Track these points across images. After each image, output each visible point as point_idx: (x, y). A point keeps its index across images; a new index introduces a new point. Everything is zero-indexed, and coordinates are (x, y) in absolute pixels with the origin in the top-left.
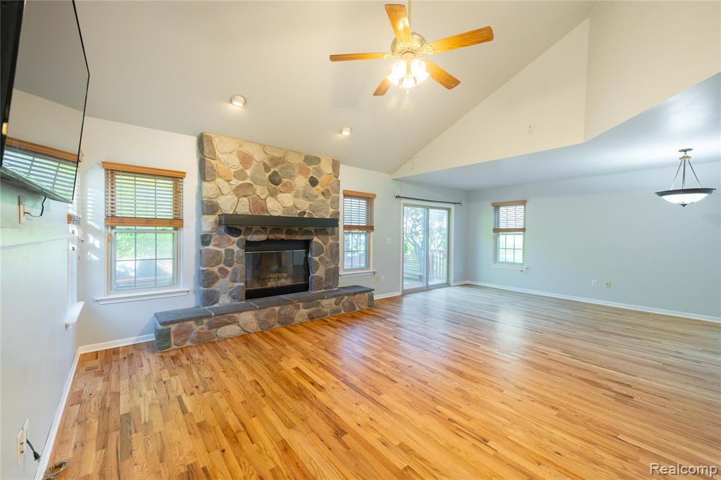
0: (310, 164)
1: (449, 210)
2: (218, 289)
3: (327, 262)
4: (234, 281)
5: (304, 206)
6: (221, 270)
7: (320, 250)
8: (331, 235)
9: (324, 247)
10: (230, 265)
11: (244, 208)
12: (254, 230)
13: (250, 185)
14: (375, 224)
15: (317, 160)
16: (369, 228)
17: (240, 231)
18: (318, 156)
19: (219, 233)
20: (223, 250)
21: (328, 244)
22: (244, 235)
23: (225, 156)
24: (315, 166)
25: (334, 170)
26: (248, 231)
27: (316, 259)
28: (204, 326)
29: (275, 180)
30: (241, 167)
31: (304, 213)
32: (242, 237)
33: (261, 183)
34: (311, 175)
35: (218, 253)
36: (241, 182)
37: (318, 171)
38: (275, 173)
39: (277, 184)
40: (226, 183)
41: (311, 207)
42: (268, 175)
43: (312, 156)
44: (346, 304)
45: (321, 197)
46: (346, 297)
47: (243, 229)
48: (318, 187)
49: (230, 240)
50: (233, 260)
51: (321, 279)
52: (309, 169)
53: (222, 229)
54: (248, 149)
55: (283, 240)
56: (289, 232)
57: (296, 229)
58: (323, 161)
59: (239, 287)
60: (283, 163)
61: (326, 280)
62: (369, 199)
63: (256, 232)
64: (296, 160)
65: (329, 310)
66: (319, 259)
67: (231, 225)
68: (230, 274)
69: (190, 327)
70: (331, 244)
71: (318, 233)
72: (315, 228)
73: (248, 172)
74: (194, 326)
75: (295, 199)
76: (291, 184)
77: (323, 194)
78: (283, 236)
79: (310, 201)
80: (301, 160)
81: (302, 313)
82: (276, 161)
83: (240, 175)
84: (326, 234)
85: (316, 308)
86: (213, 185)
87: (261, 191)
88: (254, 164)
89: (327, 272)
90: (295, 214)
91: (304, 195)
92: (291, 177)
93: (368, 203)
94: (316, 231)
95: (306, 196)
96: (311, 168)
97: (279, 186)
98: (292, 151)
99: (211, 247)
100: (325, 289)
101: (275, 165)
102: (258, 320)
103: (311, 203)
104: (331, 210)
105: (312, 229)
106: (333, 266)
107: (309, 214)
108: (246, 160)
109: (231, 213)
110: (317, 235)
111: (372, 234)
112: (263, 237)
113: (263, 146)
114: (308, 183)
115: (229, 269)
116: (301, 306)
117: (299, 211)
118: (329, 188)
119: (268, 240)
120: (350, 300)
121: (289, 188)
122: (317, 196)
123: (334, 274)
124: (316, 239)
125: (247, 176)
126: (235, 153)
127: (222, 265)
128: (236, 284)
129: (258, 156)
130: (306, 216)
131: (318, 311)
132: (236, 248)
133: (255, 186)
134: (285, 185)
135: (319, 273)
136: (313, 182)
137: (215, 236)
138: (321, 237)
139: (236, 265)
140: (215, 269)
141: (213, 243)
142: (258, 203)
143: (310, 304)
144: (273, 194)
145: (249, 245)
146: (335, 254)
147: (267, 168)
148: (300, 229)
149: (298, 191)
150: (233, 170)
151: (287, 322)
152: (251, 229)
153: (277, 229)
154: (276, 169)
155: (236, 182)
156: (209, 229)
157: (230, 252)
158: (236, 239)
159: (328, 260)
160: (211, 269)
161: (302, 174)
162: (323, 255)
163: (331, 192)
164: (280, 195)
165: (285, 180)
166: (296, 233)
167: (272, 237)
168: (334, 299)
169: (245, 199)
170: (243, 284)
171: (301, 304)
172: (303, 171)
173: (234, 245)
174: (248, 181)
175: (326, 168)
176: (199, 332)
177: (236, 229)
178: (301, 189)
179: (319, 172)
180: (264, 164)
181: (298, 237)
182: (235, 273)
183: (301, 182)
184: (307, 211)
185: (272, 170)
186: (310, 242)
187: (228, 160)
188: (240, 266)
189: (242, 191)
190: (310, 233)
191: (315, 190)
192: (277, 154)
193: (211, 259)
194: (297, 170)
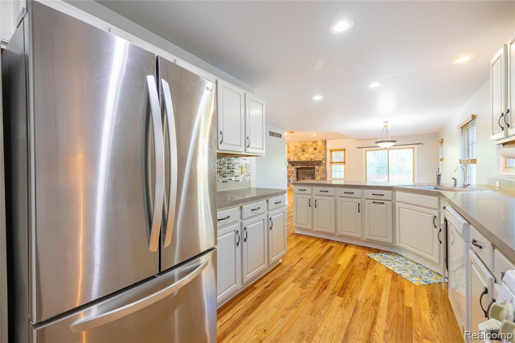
1: (413, 148)
2: (290, 179)
5: (312, 157)
8: (323, 166)
9: (320, 170)
10: (293, 174)
11: (296, 160)
15: (317, 142)
18: (317, 140)
19: (290, 166)
20: (291, 170)
24: (316, 144)
25: (324, 143)
26: (297, 165)
27: (317, 173)
29: (303, 151)
30: (295, 149)
32: (295, 167)
33: (299, 152)
34: (314, 147)
40: (292, 154)
41: (314, 157)
43: (315, 141)
47: (295, 164)
48: (317, 150)
49: (292, 167)
50: (294, 172)
54: (296, 144)
55: (306, 168)
56: (307, 165)
60: (306, 145)
63: (299, 165)
64: (309, 143)
67: (292, 163)
68: (293, 176)
70: (323, 168)
73: (297, 150)
75: (309, 155)
77: (319, 152)
78: (305, 166)
80: (311, 143)
83: (295, 151)
84: (320, 165)
86: (290, 154)
87: (300, 154)
88: (298, 147)
89: (321, 178)
90: (309, 160)
92: (308, 149)
95: (313, 154)
96: (314, 145)
97: (305, 152)
98: (308, 141)
99: (289, 169)
104: (323, 157)
105: (315, 164)
106: (324, 176)
108: (296, 147)
109: (293, 161)
112: (300, 167)
113: (300, 142)
118: (321, 150)
119: (301, 168)
121: (307, 152)
124: (316, 167)
126: (294, 146)
129: (299, 145)
130: (313, 160)
132: (294, 169)
136: (315, 149)
138: (318, 166)
140: (290, 174)
142: (299, 158)
144: (303, 155)
145: (297, 169)
146: (325, 172)
147: (301, 148)
148: (311, 164)
149: (310, 153)
150: (293, 150)
153: (304, 165)
154: (304, 148)
155: (294, 153)
156: (288, 165)
157: (293, 170)
159: (322, 174)
162: (319, 172)
164: (305, 155)
165: (306, 150)
166: (309, 165)
167: (302, 166)
169: (296, 157)
172: (311, 146)
173: (293, 169)
174: (297, 152)
175: (320, 143)
179: (317, 146)
181: (310, 167)
183: (311, 150)
186: (314, 168)
187: (292, 148)
188: (295, 174)
189: (296, 155)
190: (314, 165)
191: (316, 152)
192: (304, 143)
193: (289, 172)
194: (310, 146)
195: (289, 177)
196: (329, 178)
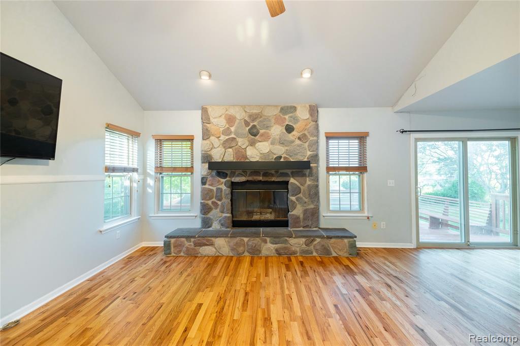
0: (285, 114)
1: (513, 139)
2: (212, 217)
3: (306, 202)
4: (222, 212)
5: (280, 151)
6: (213, 203)
7: (298, 191)
8: (309, 176)
9: (302, 188)
10: (220, 200)
11: (230, 156)
12: (237, 173)
13: (234, 139)
14: (369, 165)
15: (294, 109)
16: (362, 169)
17: (227, 174)
18: (294, 105)
19: (212, 176)
20: (214, 189)
21: (306, 185)
22: (230, 177)
23: (216, 120)
24: (290, 115)
25: (311, 115)
26: (233, 174)
27: (293, 198)
28: (192, 243)
29: (254, 132)
30: (228, 126)
31: (280, 157)
32: (228, 179)
33: (241, 136)
34: (287, 123)
35: (211, 190)
36: (227, 137)
37: (294, 119)
38: (254, 126)
39: (255, 135)
40: (217, 140)
41: (287, 152)
42: (248, 128)
43: (287, 107)
44: (318, 247)
45: (298, 142)
46: (318, 240)
47: (228, 172)
48: (294, 133)
49: (219, 181)
50: (222, 195)
51: (298, 218)
52: (285, 119)
53: (214, 173)
54: (232, 112)
55: (260, 181)
56: (265, 175)
57: (273, 172)
58: (299, 109)
59: (226, 217)
60: (261, 117)
61: (304, 219)
62: (362, 138)
63: (239, 175)
64: (272, 112)
65: (298, 249)
66: (296, 199)
67: (218, 169)
68: (219, 207)
69: (182, 242)
70: (309, 185)
71: (294, 175)
72: (291, 170)
73: (233, 129)
74: (186, 242)
75: (271, 146)
76: (268, 133)
77: (299, 138)
78: (261, 178)
79: (286, 146)
80: (276, 111)
81: (269, 248)
82: (254, 117)
83: (227, 132)
84: (304, 175)
85: (283, 245)
86: (208, 142)
87: (242, 142)
88: (237, 121)
89: (305, 212)
90: (272, 158)
91: (279, 142)
92: (268, 127)
93: (360, 142)
94: (292, 173)
95: (282, 143)
96: (287, 117)
97: (257, 137)
98: (269, 106)
99: (207, 186)
100: (303, 227)
101: (253, 121)
102: (229, 246)
103: (287, 148)
104: (309, 153)
105: (289, 172)
106: (312, 206)
107: (285, 158)
108: (231, 120)
109: (220, 161)
110: (293, 177)
111: (365, 175)
112: (243, 179)
113: (243, 107)
114: (285, 131)
115: (219, 203)
116: (268, 241)
117: (275, 156)
118: (306, 132)
119: (248, 181)
120: (322, 243)
121: (266, 137)
122: (293, 142)
123: (313, 214)
124: (292, 180)
125: (231, 132)
126: (223, 116)
127: (214, 200)
128: (224, 215)
129: (240, 115)
130: (282, 160)
131: (285, 248)
132: (224, 187)
133: (237, 139)
134: (262, 135)
135: (297, 211)
136: (289, 129)
137: (209, 178)
138: (296, 178)
139: (224, 200)
140: (210, 202)
141: (208, 183)
142: (241, 152)
143: (277, 240)
144: (252, 144)
145: (233, 185)
146: (314, 194)
147: (247, 124)
148: (277, 172)
149: (274, 139)
150: (221, 129)
151: (255, 252)
152: (235, 173)
153: (256, 173)
154: (255, 123)
155: (223, 138)
156: (205, 173)
157: (219, 190)
158: (223, 180)
159: (306, 200)
160: (206, 202)
161: (278, 124)
162: (301, 195)
163: (309, 137)
164: (258, 145)
165: (261, 131)
166: (272, 175)
167: (250, 178)
168: (304, 240)
169: (230, 150)
170: (229, 215)
171: (268, 239)
172: (279, 121)
173: (222, 185)
174: (233, 136)
175: (303, 114)
176: (187, 248)
177: (224, 173)
178: (278, 137)
179: (296, 120)
180: (245, 120)
181: (274, 179)
182: (223, 206)
183: (277, 130)
184: (283, 156)
185: (252, 124)
186: (287, 183)
187: (218, 122)
188: (227, 201)
189: (228, 144)
190: (286, 175)
191: (291, 137)
192: (255, 111)
193: (206, 195)
194: (273, 121)
195: (205, 209)
196: (323, 212)
